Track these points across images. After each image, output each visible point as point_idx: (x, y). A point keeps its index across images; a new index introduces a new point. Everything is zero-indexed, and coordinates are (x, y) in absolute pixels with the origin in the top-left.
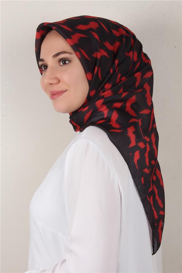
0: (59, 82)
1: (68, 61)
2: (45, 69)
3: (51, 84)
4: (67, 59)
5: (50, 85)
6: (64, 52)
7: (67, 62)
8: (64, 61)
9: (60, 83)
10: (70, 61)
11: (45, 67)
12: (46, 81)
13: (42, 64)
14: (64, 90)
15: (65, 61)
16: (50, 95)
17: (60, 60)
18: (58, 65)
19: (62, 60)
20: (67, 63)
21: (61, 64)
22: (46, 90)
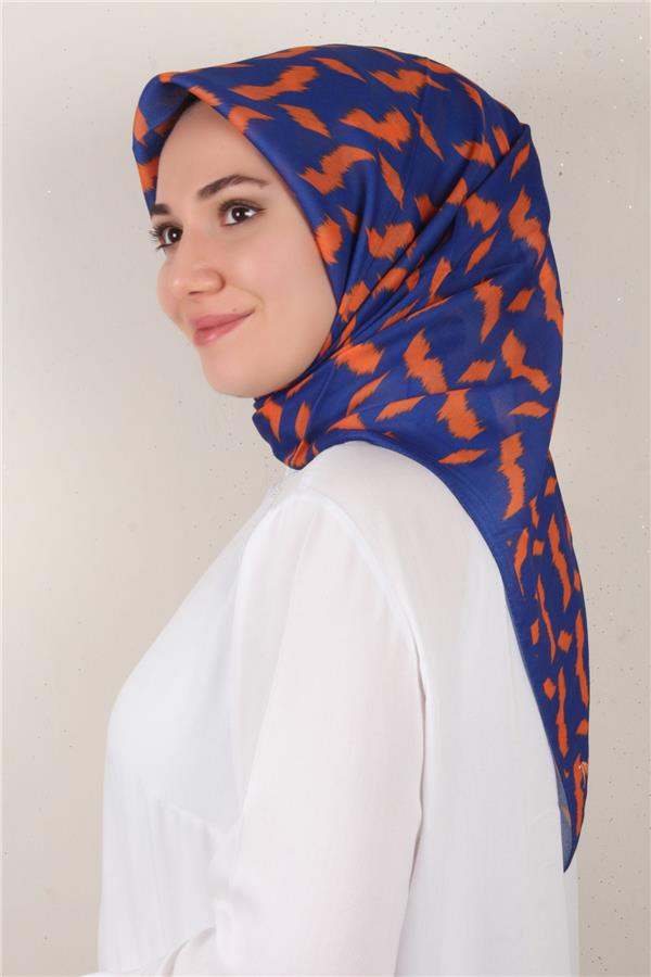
0: (223, 283)
1: (252, 208)
2: (174, 240)
3: (193, 293)
4: (249, 204)
5: (193, 297)
6: (237, 179)
7: (250, 214)
8: (240, 210)
9: (228, 289)
10: (259, 210)
11: (174, 235)
12: (177, 283)
13: (163, 225)
14: (240, 311)
15: (242, 211)
16: (194, 331)
17: (225, 207)
18: (217, 224)
19: (229, 207)
20: (252, 217)
21: (230, 219)
22: (177, 317)
